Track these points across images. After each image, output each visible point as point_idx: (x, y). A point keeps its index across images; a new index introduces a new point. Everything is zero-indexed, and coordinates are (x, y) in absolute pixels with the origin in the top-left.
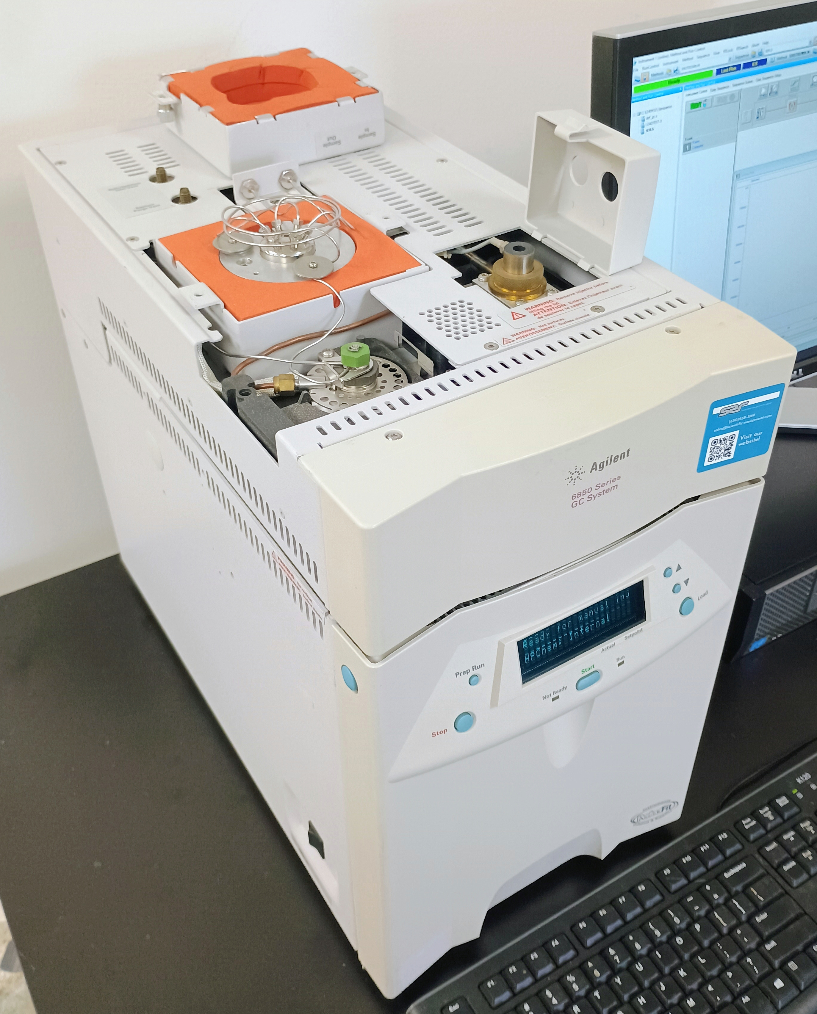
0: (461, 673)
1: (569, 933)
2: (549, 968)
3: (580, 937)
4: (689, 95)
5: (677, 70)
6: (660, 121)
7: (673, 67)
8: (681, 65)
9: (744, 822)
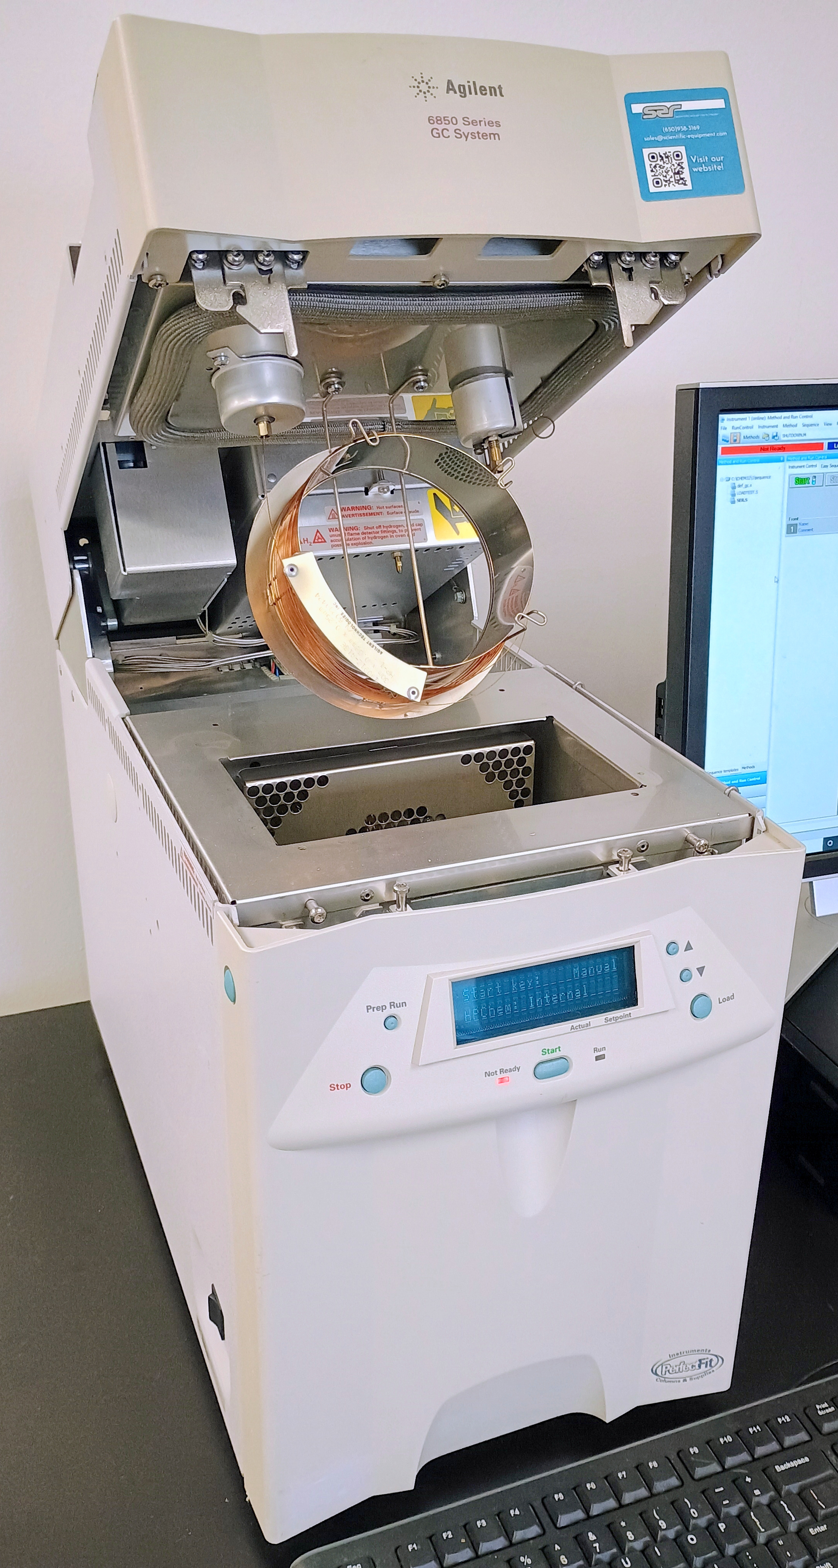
0: (374, 1008)
1: (538, 1504)
2: (500, 1543)
3: (551, 1512)
4: (793, 467)
5: (776, 436)
6: (755, 492)
7: (771, 432)
8: (782, 431)
9: (818, 1407)
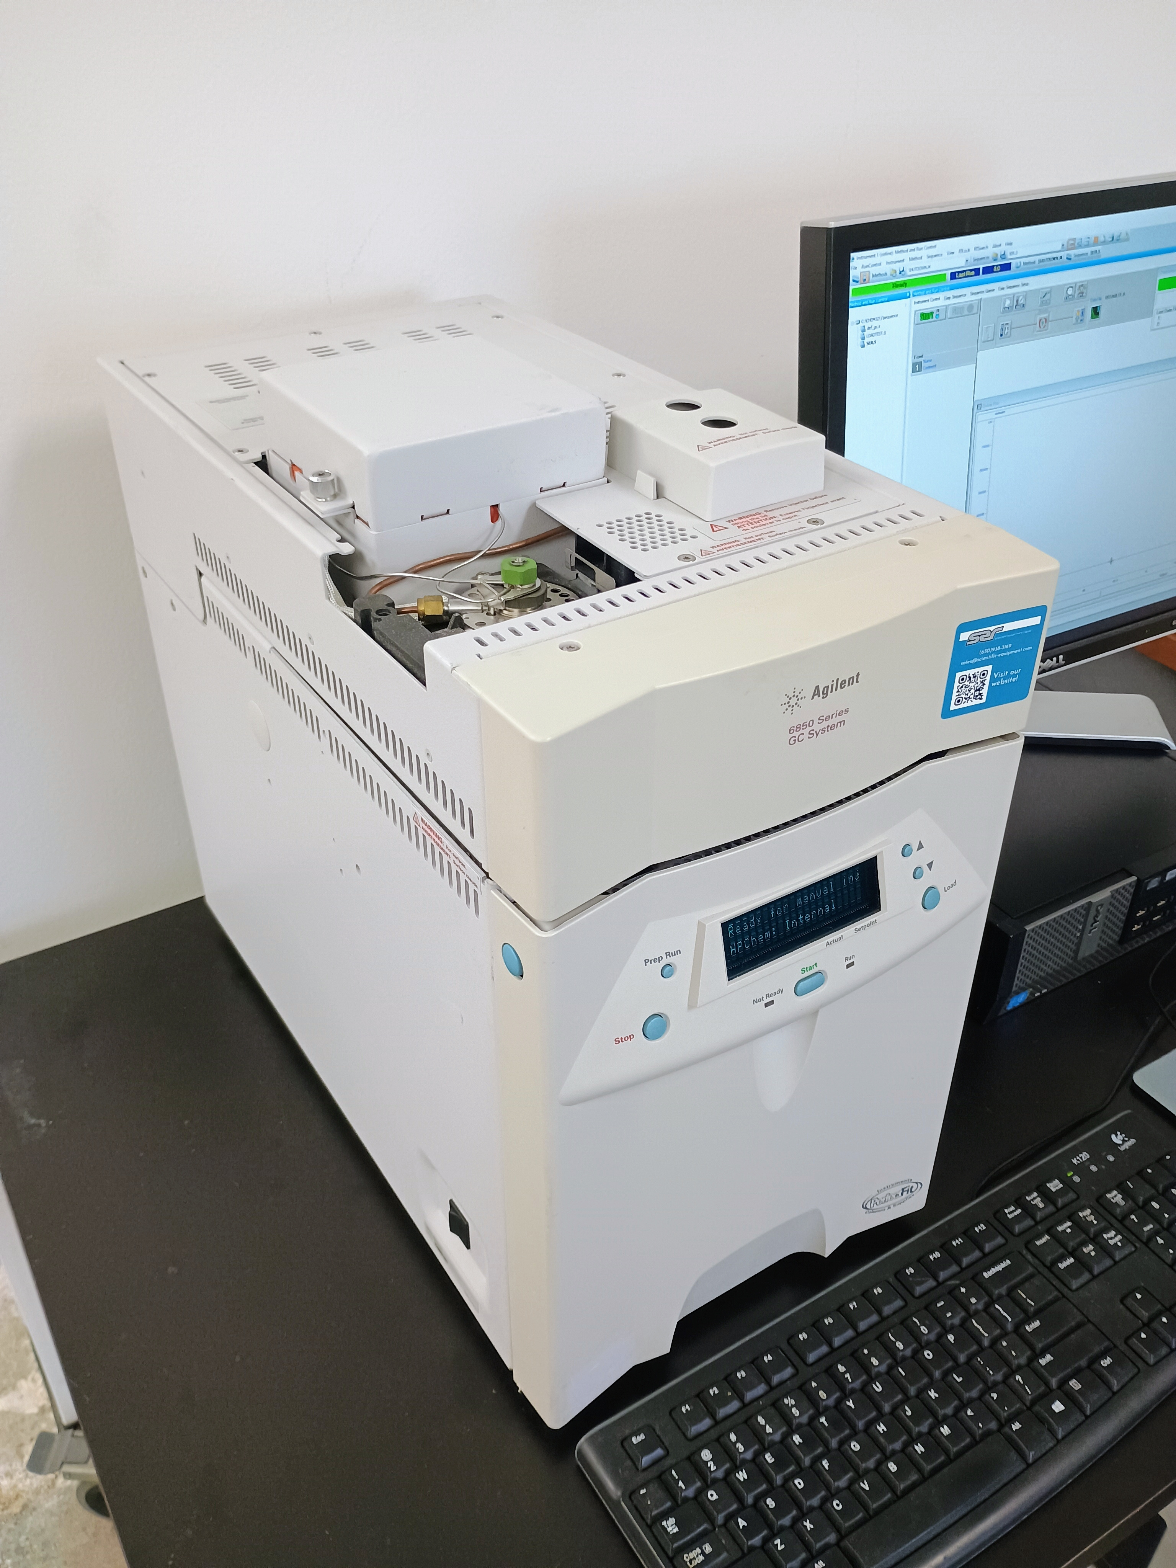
0: (651, 961)
1: (785, 1346)
2: (761, 1389)
3: (799, 1352)
4: (918, 302)
5: (903, 271)
6: (883, 333)
7: (898, 267)
8: (908, 265)
9: (1006, 1211)
